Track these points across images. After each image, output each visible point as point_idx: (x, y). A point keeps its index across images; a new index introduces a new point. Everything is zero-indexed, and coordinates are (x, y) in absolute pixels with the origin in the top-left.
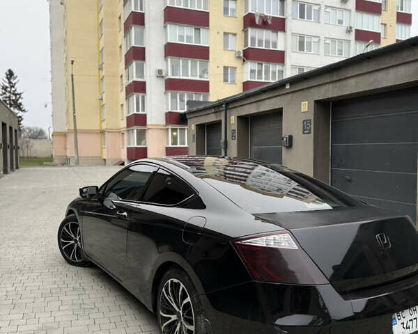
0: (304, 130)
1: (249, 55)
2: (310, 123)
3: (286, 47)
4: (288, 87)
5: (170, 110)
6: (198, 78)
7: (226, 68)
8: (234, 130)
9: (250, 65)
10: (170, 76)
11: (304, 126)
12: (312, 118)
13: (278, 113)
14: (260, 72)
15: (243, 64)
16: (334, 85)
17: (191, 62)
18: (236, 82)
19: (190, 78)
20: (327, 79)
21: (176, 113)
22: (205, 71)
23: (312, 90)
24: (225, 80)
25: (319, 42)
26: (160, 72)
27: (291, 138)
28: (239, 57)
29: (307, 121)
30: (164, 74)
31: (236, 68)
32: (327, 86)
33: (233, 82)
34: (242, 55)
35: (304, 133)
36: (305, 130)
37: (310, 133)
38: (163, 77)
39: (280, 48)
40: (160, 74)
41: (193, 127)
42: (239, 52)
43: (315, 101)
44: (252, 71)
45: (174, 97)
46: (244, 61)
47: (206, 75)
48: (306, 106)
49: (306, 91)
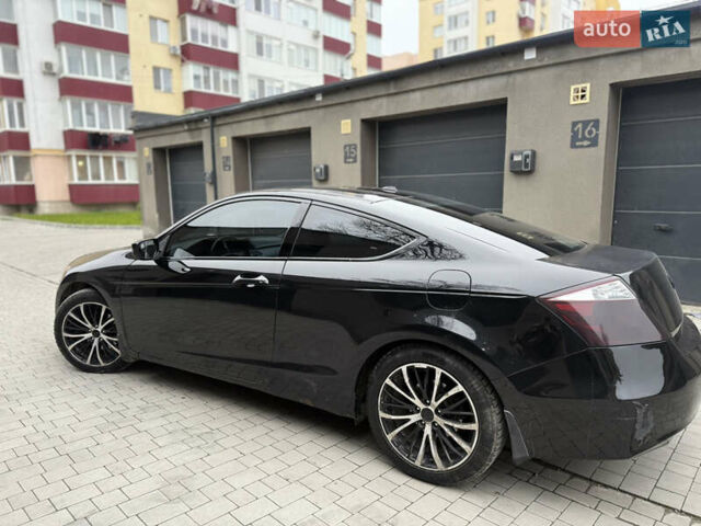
0: (346, 158)
1: (189, 53)
2: (355, 149)
3: (239, 48)
4: (319, 98)
5: (71, 127)
6: (113, 80)
7: (156, 70)
8: (227, 158)
9: (192, 69)
10: (66, 73)
11: (346, 153)
12: (358, 141)
13: (303, 135)
14: (207, 80)
15: (181, 66)
16: (391, 99)
17: (102, 55)
18: (174, 91)
19: (100, 78)
20: (381, 90)
21: (82, 132)
22: (123, 71)
23: (357, 105)
24: (157, 87)
25: (281, 46)
26: (48, 66)
27: (326, 168)
28: (174, 55)
29: (350, 146)
30: (55, 69)
31: (170, 70)
32: (380, 100)
33: (169, 91)
34: (179, 52)
35: (346, 162)
36: (348, 157)
37: (355, 161)
38: (54, 74)
39: (231, 48)
40: (48, 69)
41: (147, 152)
42: (174, 48)
43: (363, 121)
44: (196, 77)
45: (76, 107)
46: (183, 61)
47: (126, 77)
48: (348, 127)
49: (348, 105)
